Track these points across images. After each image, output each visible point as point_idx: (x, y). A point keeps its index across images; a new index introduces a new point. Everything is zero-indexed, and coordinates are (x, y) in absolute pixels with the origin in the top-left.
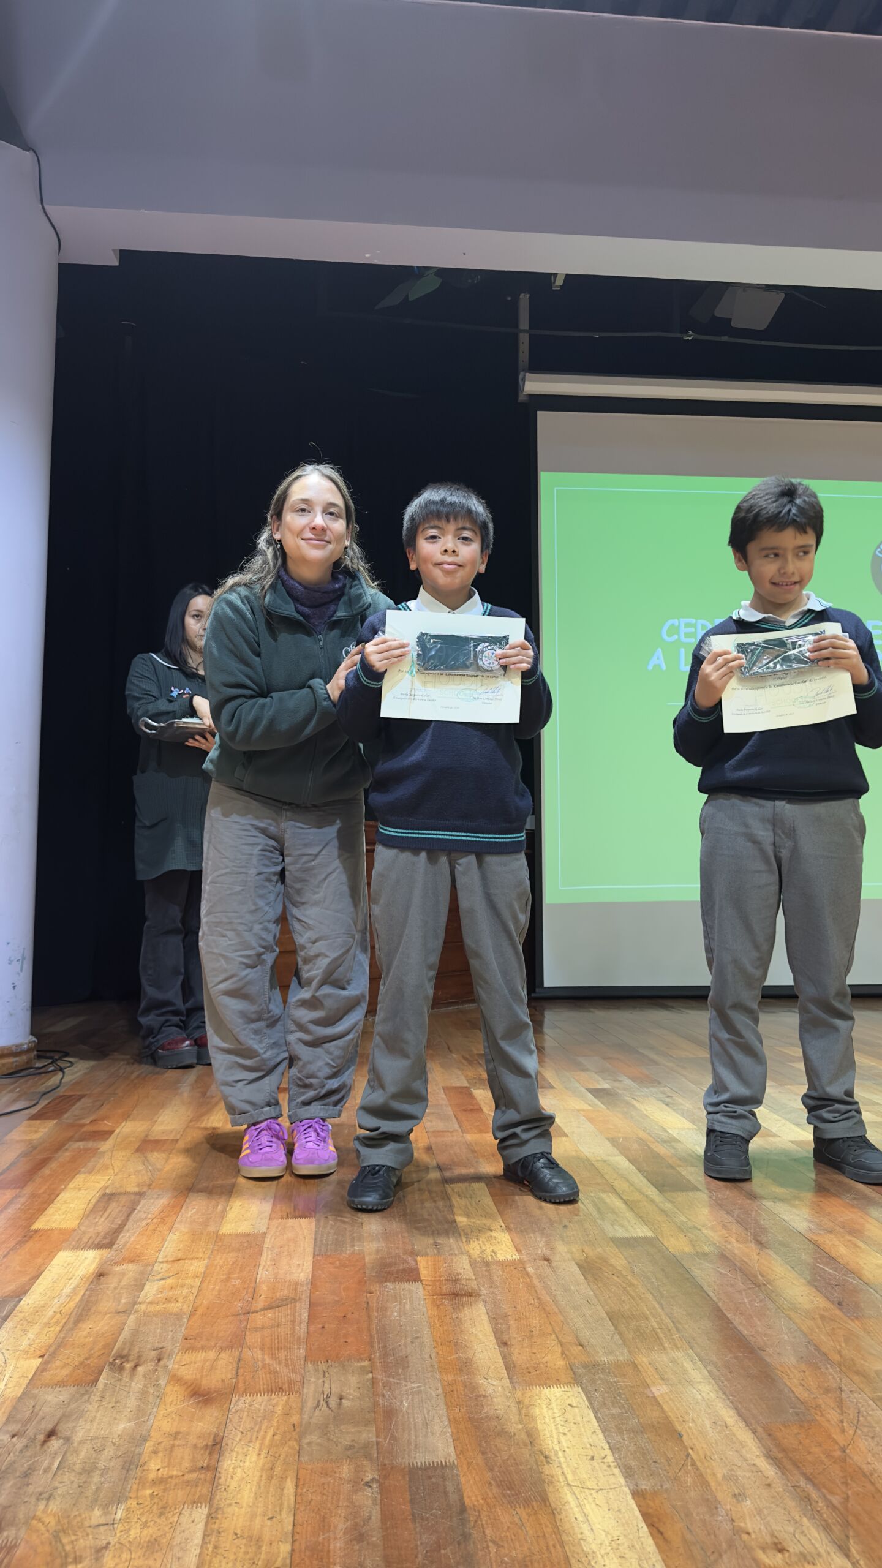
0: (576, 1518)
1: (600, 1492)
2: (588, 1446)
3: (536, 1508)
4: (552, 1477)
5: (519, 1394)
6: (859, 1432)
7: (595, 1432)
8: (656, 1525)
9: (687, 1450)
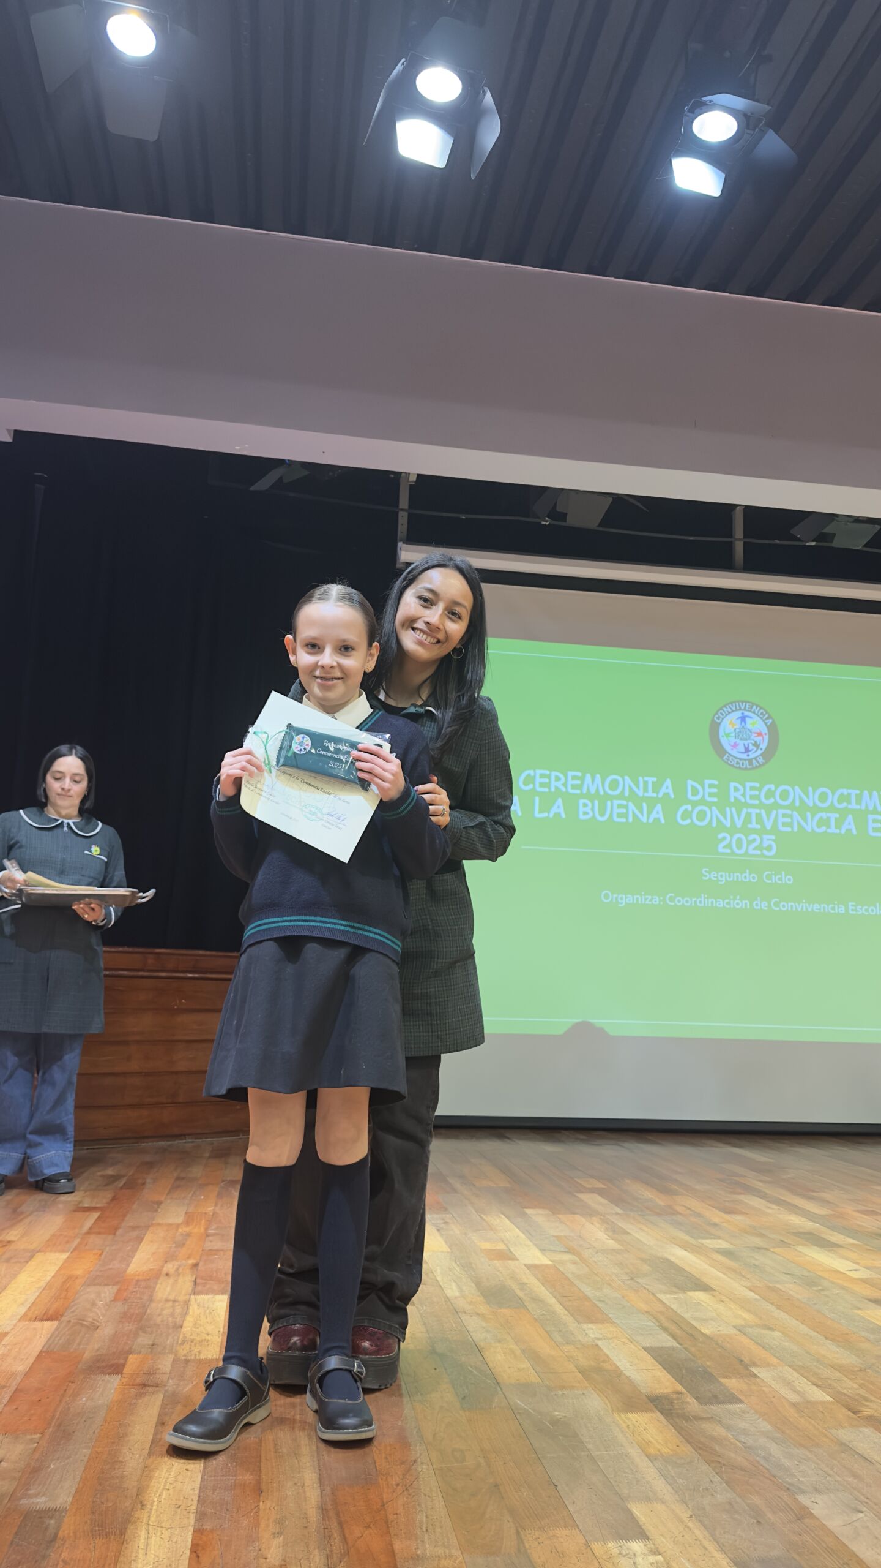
0: (138, 1547)
1: (169, 1530)
2: (182, 1498)
3: (111, 1539)
4: (139, 1519)
5: (151, 1460)
6: (406, 1492)
7: (194, 1489)
8: (198, 1552)
9: (259, 1501)
